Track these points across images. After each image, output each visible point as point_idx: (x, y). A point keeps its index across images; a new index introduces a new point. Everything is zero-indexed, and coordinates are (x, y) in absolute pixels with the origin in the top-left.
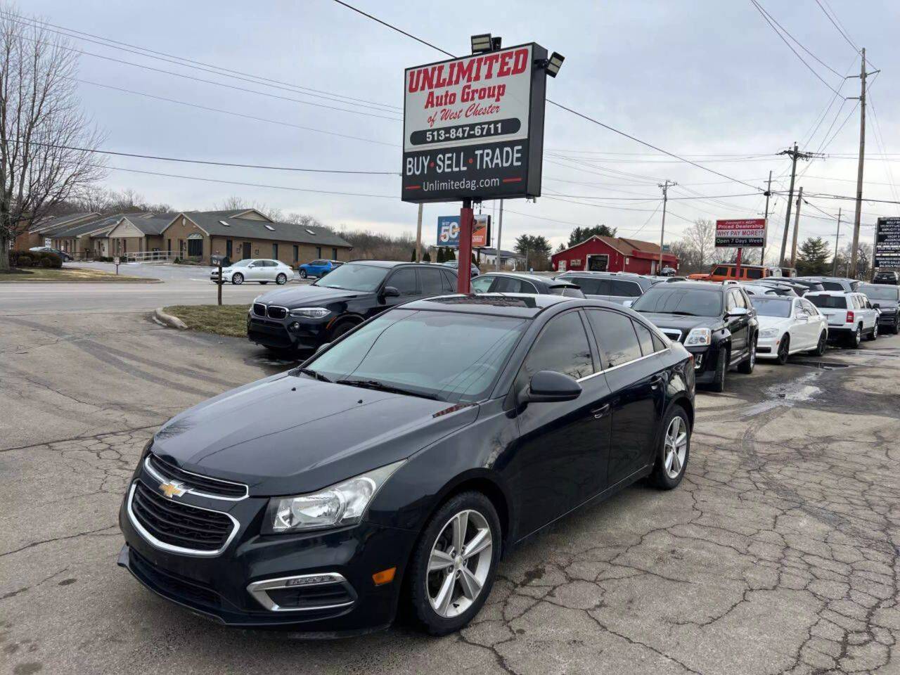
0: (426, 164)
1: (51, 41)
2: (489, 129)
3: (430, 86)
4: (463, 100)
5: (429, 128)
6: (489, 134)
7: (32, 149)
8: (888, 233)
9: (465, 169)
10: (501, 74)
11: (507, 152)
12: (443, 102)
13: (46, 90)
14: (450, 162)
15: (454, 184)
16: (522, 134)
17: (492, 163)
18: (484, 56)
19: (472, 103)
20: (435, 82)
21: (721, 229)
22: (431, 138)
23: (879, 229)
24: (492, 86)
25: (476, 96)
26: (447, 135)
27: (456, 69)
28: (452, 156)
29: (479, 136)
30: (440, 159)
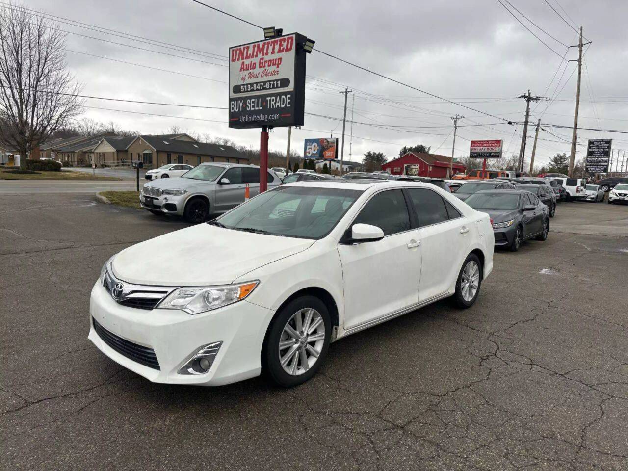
0: (241, 105)
1: (48, 26)
2: (274, 85)
3: (243, 59)
4: (260, 67)
5: (242, 84)
6: (273, 88)
7: (38, 94)
8: (595, 150)
9: (261, 108)
10: (279, 51)
11: (283, 98)
12: (249, 68)
13: (46, 58)
14: (253, 104)
15: (256, 118)
16: (291, 87)
17: (275, 106)
18: (271, 40)
19: (265, 68)
20: (245, 56)
21: (473, 146)
22: (243, 90)
23: (589, 147)
24: (275, 58)
25: (267, 64)
26: (252, 88)
27: (256, 48)
28: (255, 100)
29: (268, 89)
30: (248, 102)
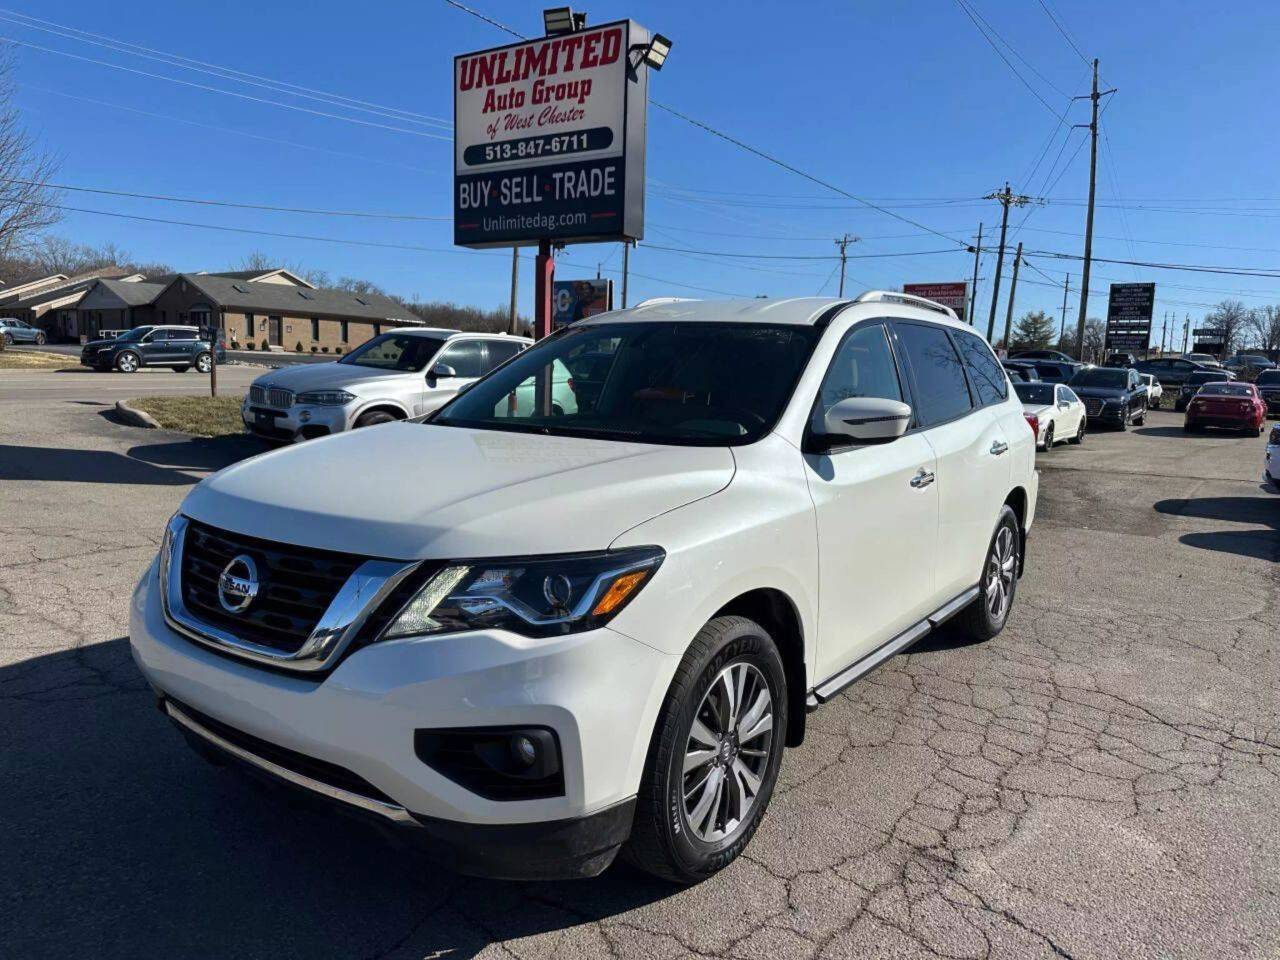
0: (486, 192)
2: (571, 143)
3: (490, 82)
4: (535, 101)
5: (489, 141)
6: (570, 149)
8: (1123, 304)
9: (540, 199)
11: (596, 176)
12: (508, 104)
14: (519, 190)
15: (525, 222)
16: (616, 148)
17: (576, 192)
18: (562, 39)
19: (547, 105)
20: (495, 75)
22: (492, 156)
23: (1112, 300)
24: (574, 81)
25: (552, 95)
26: (514, 151)
27: (524, 58)
28: (522, 180)
29: (558, 153)
30: (505, 185)
